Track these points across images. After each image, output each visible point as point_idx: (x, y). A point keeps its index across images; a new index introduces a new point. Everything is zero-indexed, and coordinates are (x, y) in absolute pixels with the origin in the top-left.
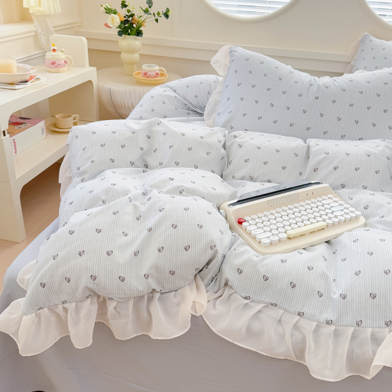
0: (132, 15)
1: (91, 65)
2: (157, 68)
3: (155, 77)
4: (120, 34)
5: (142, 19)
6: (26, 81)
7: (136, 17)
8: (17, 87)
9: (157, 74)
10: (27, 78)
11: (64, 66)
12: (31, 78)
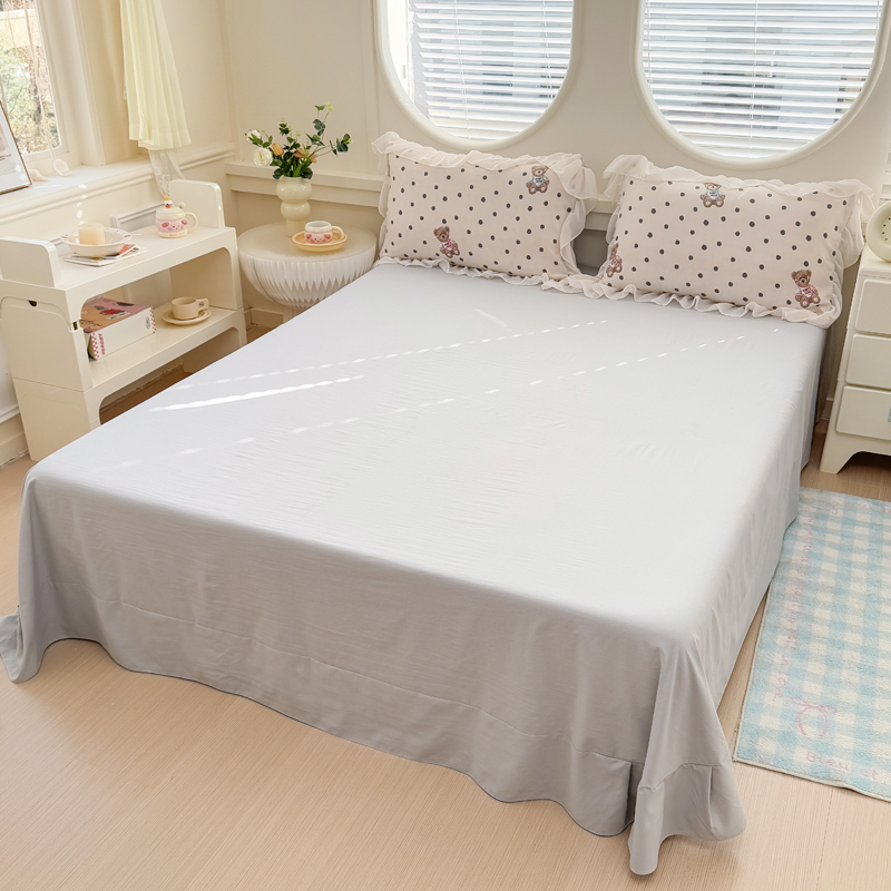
0: (296, 146)
1: (227, 225)
2: (327, 228)
3: (324, 241)
4: (277, 175)
5: (310, 152)
6: (118, 254)
7: (301, 148)
8: (100, 263)
9: (328, 237)
10: (118, 250)
11: (182, 228)
12: (126, 248)
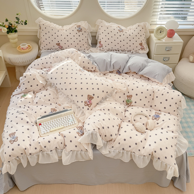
5: (16, 25)
7: (13, 25)
9: (27, 48)
